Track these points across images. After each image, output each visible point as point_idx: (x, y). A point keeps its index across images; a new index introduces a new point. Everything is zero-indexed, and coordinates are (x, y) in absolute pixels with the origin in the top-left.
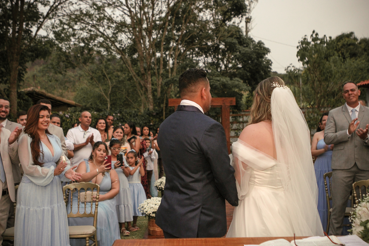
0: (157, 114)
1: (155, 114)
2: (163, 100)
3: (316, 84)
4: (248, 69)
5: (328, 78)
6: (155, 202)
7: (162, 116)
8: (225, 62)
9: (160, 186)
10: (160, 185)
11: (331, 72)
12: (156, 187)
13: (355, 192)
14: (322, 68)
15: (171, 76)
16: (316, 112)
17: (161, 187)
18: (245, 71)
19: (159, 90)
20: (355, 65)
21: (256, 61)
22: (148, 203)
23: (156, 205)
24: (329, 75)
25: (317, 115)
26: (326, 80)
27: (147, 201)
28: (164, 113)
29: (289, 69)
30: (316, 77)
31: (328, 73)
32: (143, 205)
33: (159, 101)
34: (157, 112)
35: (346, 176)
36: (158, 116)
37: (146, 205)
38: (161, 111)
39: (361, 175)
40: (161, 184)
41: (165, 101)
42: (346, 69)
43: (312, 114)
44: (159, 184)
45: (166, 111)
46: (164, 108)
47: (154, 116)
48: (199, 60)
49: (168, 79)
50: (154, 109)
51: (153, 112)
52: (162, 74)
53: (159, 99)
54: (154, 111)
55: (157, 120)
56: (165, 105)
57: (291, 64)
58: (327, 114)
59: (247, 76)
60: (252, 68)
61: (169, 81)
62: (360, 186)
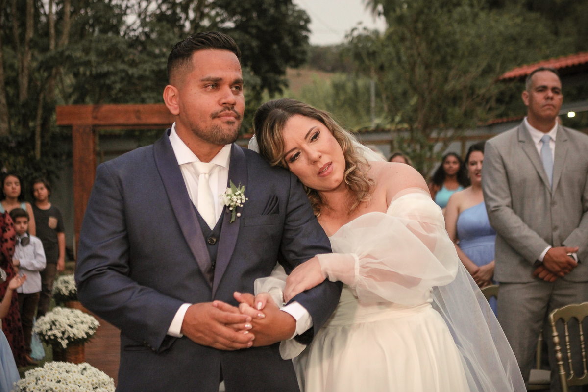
0: (20, 144)
1: (13, 145)
2: (36, 109)
3: (420, 71)
4: (254, 31)
5: (449, 58)
6: (57, 375)
7: (34, 149)
8: (192, 15)
9: (50, 333)
10: (51, 329)
11: (453, 44)
12: (41, 334)
13: (555, 334)
14: (432, 33)
15: (57, 45)
16: (418, 141)
17: (54, 335)
18: (247, 37)
19: (24, 81)
20: (502, 28)
21: (272, 11)
22: (37, 379)
23: (59, 382)
24: (449, 50)
25: (422, 147)
26: (443, 62)
27: (36, 374)
28: (38, 142)
29: (356, 33)
30: (419, 55)
31: (448, 45)
32: (24, 385)
33: (23, 111)
34: (20, 139)
35: (533, 296)
36: (22, 151)
37: (34, 384)
38: (29, 135)
39: (564, 292)
40: (54, 327)
41: (40, 112)
42: (479, 36)
43: (409, 146)
44: (48, 326)
45: (42, 137)
46: (38, 130)
47: (10, 150)
48: (127, 7)
49: (48, 55)
50: (11, 133)
51: (8, 140)
52: (31, 40)
53: (25, 105)
54: (10, 138)
55: (20, 159)
56: (39, 121)
57: (360, 23)
58: (480, 147)
59: (251, 48)
60: (264, 28)
61: (52, 58)
62: (566, 320)
